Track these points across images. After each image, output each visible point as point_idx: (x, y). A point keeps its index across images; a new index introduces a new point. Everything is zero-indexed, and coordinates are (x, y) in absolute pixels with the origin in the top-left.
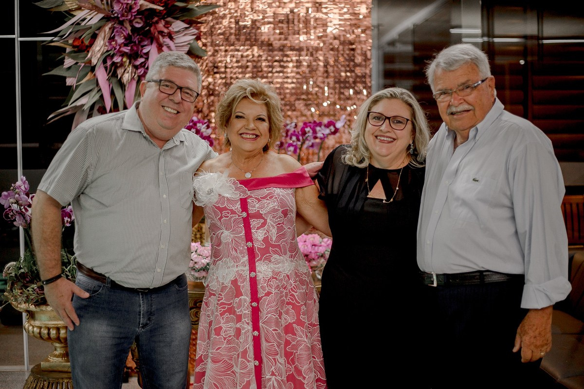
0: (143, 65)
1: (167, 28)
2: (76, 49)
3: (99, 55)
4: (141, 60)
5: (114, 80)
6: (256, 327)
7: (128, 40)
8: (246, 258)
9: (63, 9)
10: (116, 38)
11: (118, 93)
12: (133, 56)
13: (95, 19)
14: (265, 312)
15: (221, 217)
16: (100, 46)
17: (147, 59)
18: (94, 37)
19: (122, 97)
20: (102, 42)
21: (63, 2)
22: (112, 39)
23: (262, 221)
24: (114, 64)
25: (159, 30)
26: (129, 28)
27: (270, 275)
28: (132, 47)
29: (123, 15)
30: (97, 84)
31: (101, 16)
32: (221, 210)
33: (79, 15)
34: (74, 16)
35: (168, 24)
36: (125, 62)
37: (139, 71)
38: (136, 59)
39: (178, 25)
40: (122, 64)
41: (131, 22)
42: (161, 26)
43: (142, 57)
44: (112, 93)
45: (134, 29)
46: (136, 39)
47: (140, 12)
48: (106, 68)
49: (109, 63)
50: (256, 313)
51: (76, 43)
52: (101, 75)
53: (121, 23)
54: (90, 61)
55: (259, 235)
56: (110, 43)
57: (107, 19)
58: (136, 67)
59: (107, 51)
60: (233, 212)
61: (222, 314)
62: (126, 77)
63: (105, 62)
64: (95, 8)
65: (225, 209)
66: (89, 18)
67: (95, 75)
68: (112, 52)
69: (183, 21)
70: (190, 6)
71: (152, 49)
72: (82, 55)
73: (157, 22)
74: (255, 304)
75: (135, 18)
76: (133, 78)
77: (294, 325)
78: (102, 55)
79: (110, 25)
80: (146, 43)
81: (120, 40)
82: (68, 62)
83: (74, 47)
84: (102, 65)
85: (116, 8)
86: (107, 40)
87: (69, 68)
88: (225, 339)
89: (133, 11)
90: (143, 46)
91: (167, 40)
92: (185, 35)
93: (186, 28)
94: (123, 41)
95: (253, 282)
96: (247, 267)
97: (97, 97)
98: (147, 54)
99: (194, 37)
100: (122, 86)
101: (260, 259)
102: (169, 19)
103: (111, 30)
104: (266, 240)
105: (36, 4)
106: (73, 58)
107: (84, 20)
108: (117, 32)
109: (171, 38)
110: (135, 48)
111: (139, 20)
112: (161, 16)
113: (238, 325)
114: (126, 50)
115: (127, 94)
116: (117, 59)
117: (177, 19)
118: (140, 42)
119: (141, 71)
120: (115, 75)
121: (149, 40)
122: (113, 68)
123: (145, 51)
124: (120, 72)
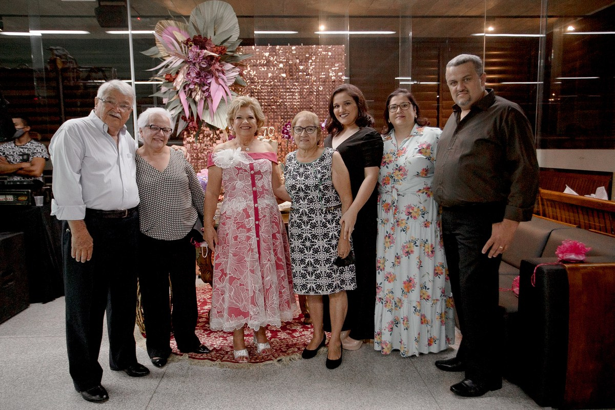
0: (208, 90)
1: (221, 67)
2: (167, 81)
3: (181, 84)
4: (206, 87)
5: (191, 100)
6: (258, 235)
7: (198, 74)
8: (252, 196)
9: (159, 56)
10: (191, 74)
11: (193, 107)
12: (201, 85)
13: (178, 62)
14: (263, 226)
15: (238, 173)
16: (181, 79)
17: (210, 86)
18: (177, 73)
19: (196, 109)
20: (182, 76)
21: (159, 52)
22: (188, 74)
23: (261, 176)
24: (190, 89)
25: (216, 68)
26: (198, 67)
27: (265, 206)
28: (200, 79)
29: (194, 60)
30: (181, 102)
31: (182, 60)
32: (239, 169)
33: (168, 60)
34: (165, 60)
35: (221, 66)
36: (197, 88)
37: (205, 94)
38: (203, 87)
39: (229, 66)
40: (195, 90)
41: (199, 63)
42: (217, 65)
43: (207, 85)
44: (190, 107)
45: (201, 69)
46: (203, 74)
47: (204, 58)
48: (185, 92)
49: (187, 89)
50: (257, 227)
51: (168, 77)
52: (183, 97)
53: (194, 64)
54: (175, 88)
55: (259, 184)
56: (187, 77)
57: (185, 62)
58: (204, 92)
59: (186, 82)
60: (246, 171)
61: (238, 229)
62: (198, 98)
63: (184, 88)
64: (177, 55)
65: (241, 169)
66: (175, 61)
67: (179, 96)
68: (188, 83)
69: (232, 64)
70: (235, 55)
71: (212, 80)
72: (170, 84)
73: (215, 64)
74: (257, 222)
75: (202, 61)
76: (202, 99)
77: (277, 234)
78: (182, 84)
79: (187, 66)
80: (209, 77)
81: (193, 75)
82: (164, 89)
83: (166, 79)
84: (183, 90)
85: (190, 55)
86: (185, 74)
87: (165, 93)
88: (240, 242)
89: (200, 56)
90: (207, 79)
91: (221, 75)
92: (232, 72)
93: (233, 68)
94: (195, 75)
95: (256, 210)
96: (253, 202)
97: (180, 110)
98: (210, 83)
99: (238, 73)
100: (195, 103)
101: (260, 197)
102: (223, 62)
103: (188, 69)
104: (262, 187)
105: (142, 53)
106: (166, 86)
107: (171, 62)
108: (191, 70)
109: (223, 73)
110: (203, 80)
111: (204, 63)
112: (218, 60)
113: (247, 234)
114: (197, 81)
115: (198, 107)
116: (192, 87)
117: (227, 62)
118: (205, 76)
119: (206, 94)
120: (190, 95)
121: (211, 75)
122: (190, 92)
123: (208, 82)
124: (193, 94)
